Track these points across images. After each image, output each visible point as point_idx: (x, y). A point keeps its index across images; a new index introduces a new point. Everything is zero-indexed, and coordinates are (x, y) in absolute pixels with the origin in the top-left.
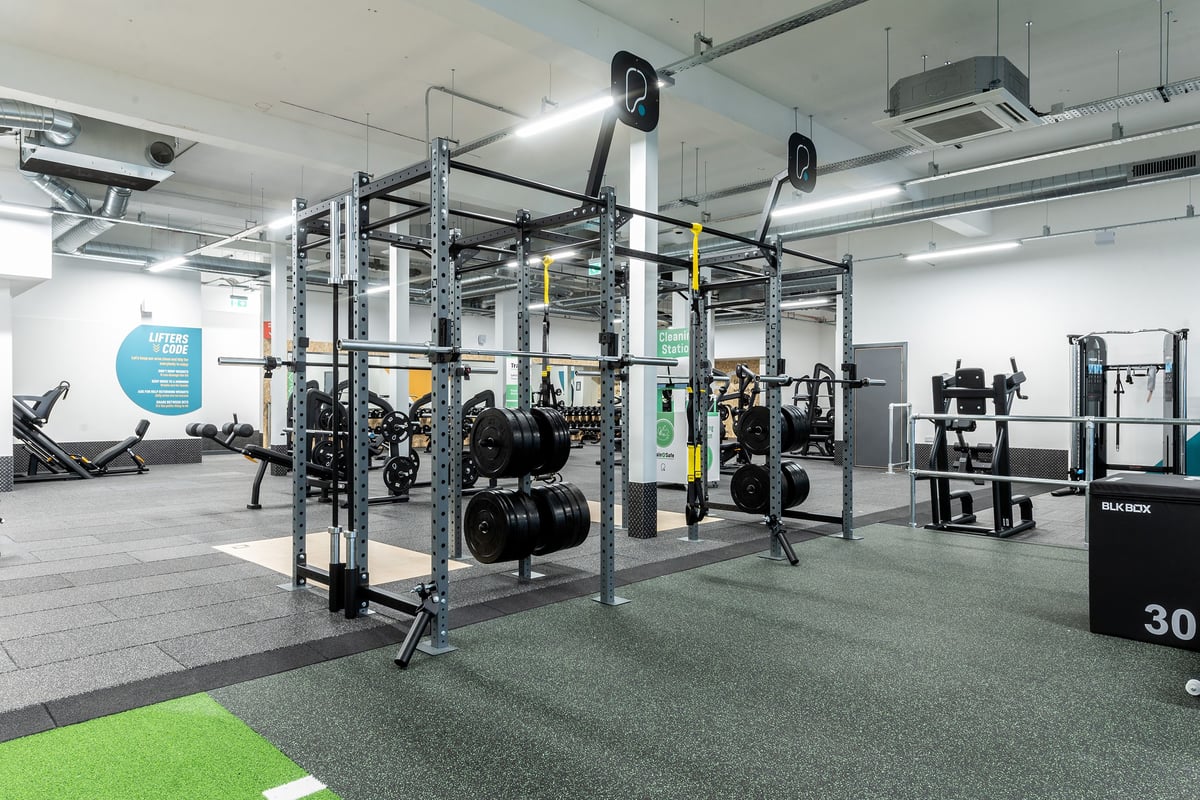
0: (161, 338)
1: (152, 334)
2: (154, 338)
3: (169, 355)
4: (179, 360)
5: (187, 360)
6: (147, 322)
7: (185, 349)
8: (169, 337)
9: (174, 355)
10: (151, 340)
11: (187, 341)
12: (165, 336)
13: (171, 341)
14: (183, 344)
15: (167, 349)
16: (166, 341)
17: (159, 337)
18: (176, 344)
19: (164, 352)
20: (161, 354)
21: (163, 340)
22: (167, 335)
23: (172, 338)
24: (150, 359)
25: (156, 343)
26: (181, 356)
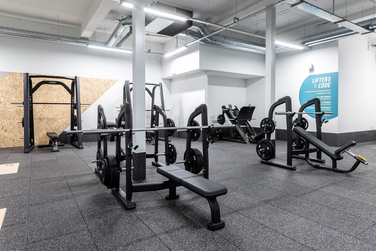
0: (318, 80)
1: (313, 79)
2: (314, 81)
3: (321, 89)
4: (327, 90)
5: (330, 90)
6: (312, 74)
7: (329, 85)
8: (322, 79)
9: (324, 89)
10: (313, 82)
11: (330, 79)
12: (319, 79)
13: (322, 82)
14: (328, 82)
15: (320, 86)
16: (320, 82)
17: (317, 80)
18: (324, 83)
19: (319, 87)
20: (317, 89)
21: (318, 82)
22: (320, 78)
23: (323, 80)
24: (313, 92)
25: (315, 84)
26: (327, 88)
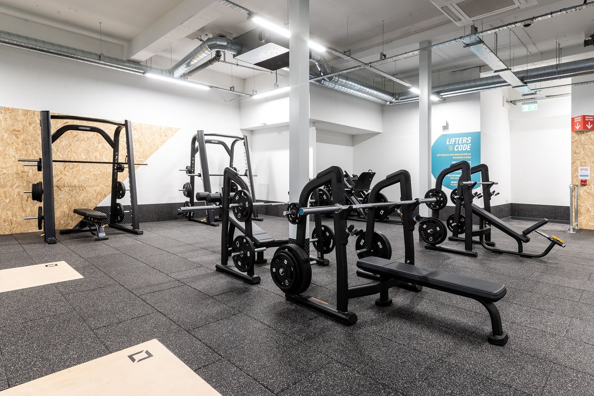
0: (454, 141)
1: (448, 139)
2: (449, 142)
3: (458, 152)
4: (465, 154)
5: (470, 154)
6: (446, 132)
7: (469, 147)
8: (459, 140)
9: (462, 152)
10: (448, 143)
11: (470, 141)
12: (456, 140)
13: (460, 143)
14: (467, 144)
15: (457, 148)
16: (457, 143)
17: (453, 141)
18: (463, 144)
19: (455, 150)
20: (454, 152)
21: (455, 143)
22: (457, 139)
23: (460, 140)
24: (448, 155)
25: (451, 145)
26: (466, 151)
